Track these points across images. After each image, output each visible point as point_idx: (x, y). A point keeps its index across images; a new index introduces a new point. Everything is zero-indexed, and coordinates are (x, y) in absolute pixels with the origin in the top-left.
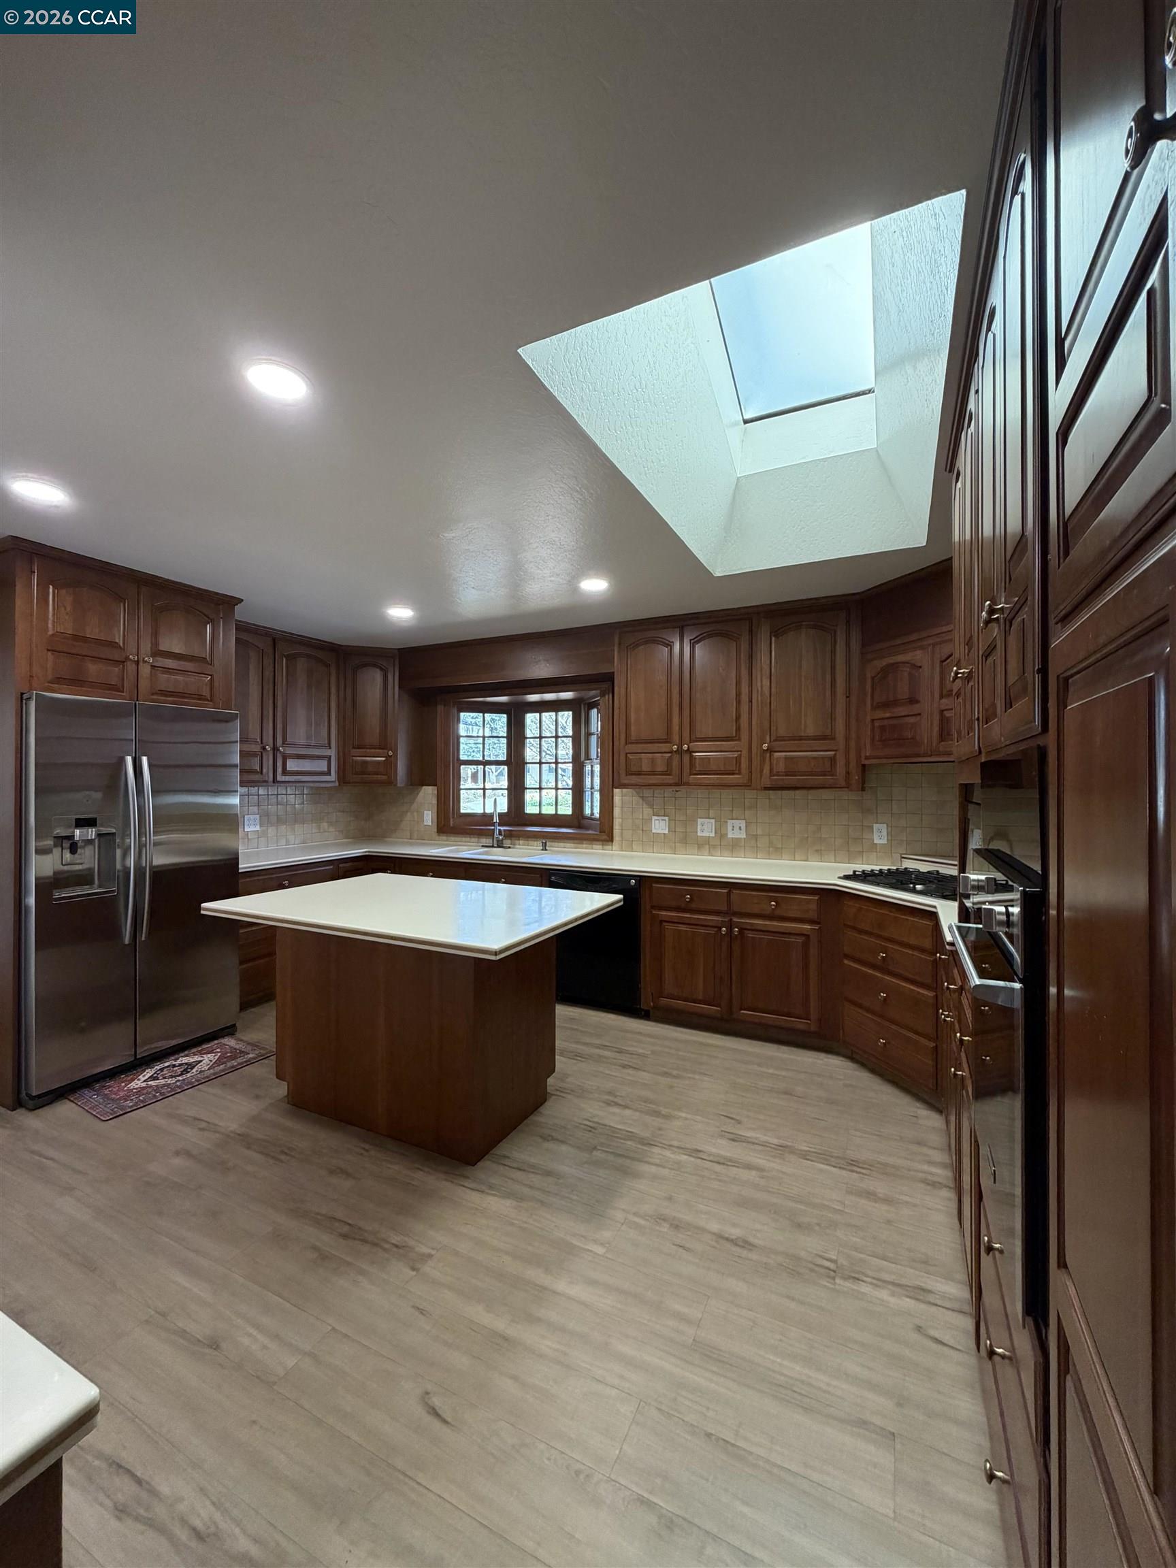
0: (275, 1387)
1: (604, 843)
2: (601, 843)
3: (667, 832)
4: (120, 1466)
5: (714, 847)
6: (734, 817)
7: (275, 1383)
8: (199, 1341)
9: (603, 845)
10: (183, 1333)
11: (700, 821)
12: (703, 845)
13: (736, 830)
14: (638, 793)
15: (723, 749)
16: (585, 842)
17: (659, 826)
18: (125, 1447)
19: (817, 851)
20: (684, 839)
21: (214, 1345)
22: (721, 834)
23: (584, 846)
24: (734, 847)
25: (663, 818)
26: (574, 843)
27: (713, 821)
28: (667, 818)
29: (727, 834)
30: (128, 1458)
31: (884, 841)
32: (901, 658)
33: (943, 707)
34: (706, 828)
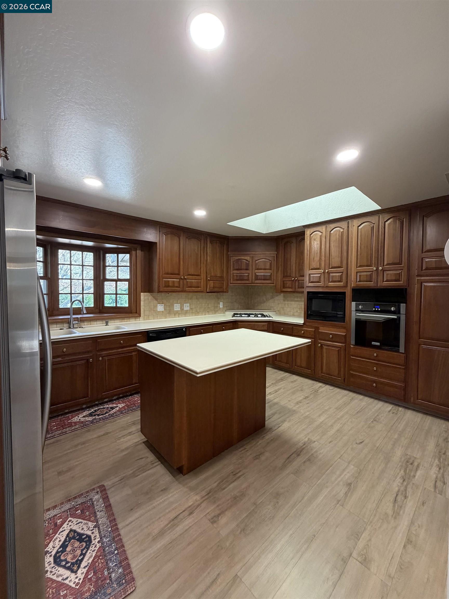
0: (361, 469)
1: (136, 318)
2: (134, 318)
3: (163, 310)
4: (395, 500)
5: (179, 314)
6: (186, 302)
7: (360, 470)
8: (349, 488)
9: (135, 319)
10: (346, 494)
11: (175, 305)
12: (177, 314)
13: (187, 307)
14: (152, 295)
15: (196, 279)
16: (125, 319)
17: (160, 308)
18: (390, 500)
19: (208, 311)
20: (170, 312)
21: (350, 484)
22: (182, 309)
23: (125, 320)
24: (186, 313)
25: (162, 305)
26: (119, 320)
27: (179, 304)
28: (163, 305)
29: (184, 309)
30: (392, 499)
31: (222, 307)
32: (243, 258)
33: (256, 272)
34: (177, 307)
